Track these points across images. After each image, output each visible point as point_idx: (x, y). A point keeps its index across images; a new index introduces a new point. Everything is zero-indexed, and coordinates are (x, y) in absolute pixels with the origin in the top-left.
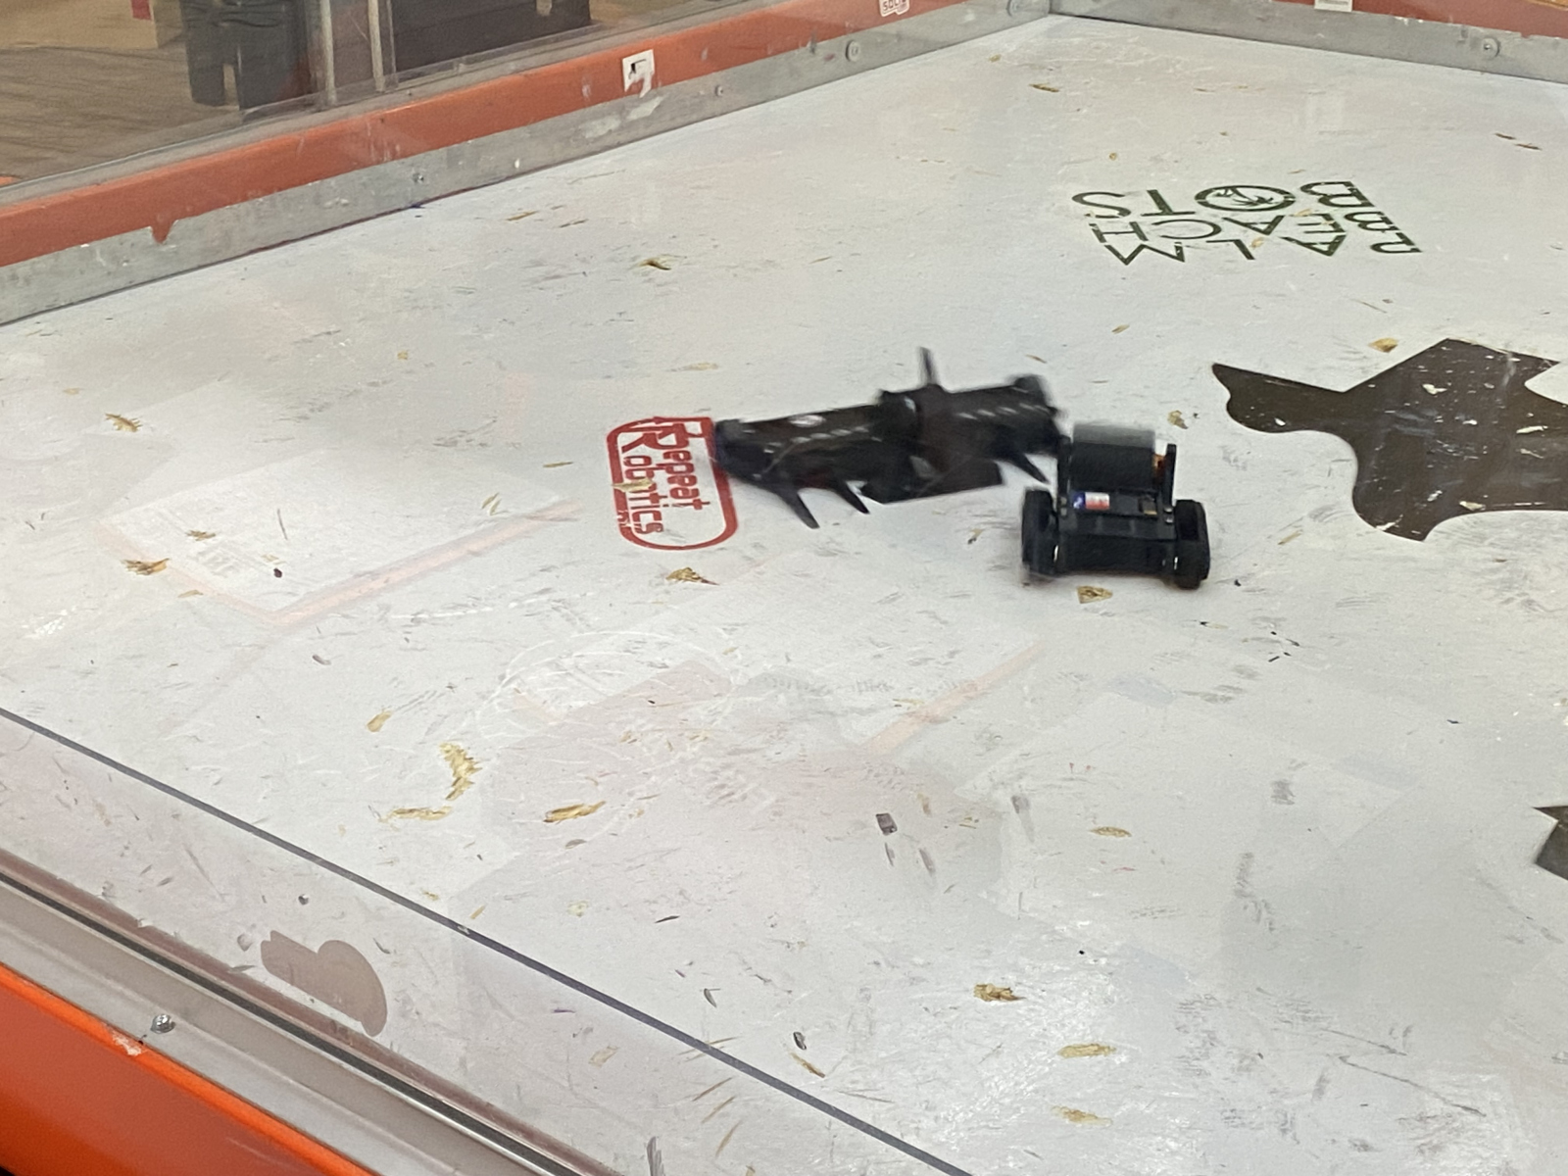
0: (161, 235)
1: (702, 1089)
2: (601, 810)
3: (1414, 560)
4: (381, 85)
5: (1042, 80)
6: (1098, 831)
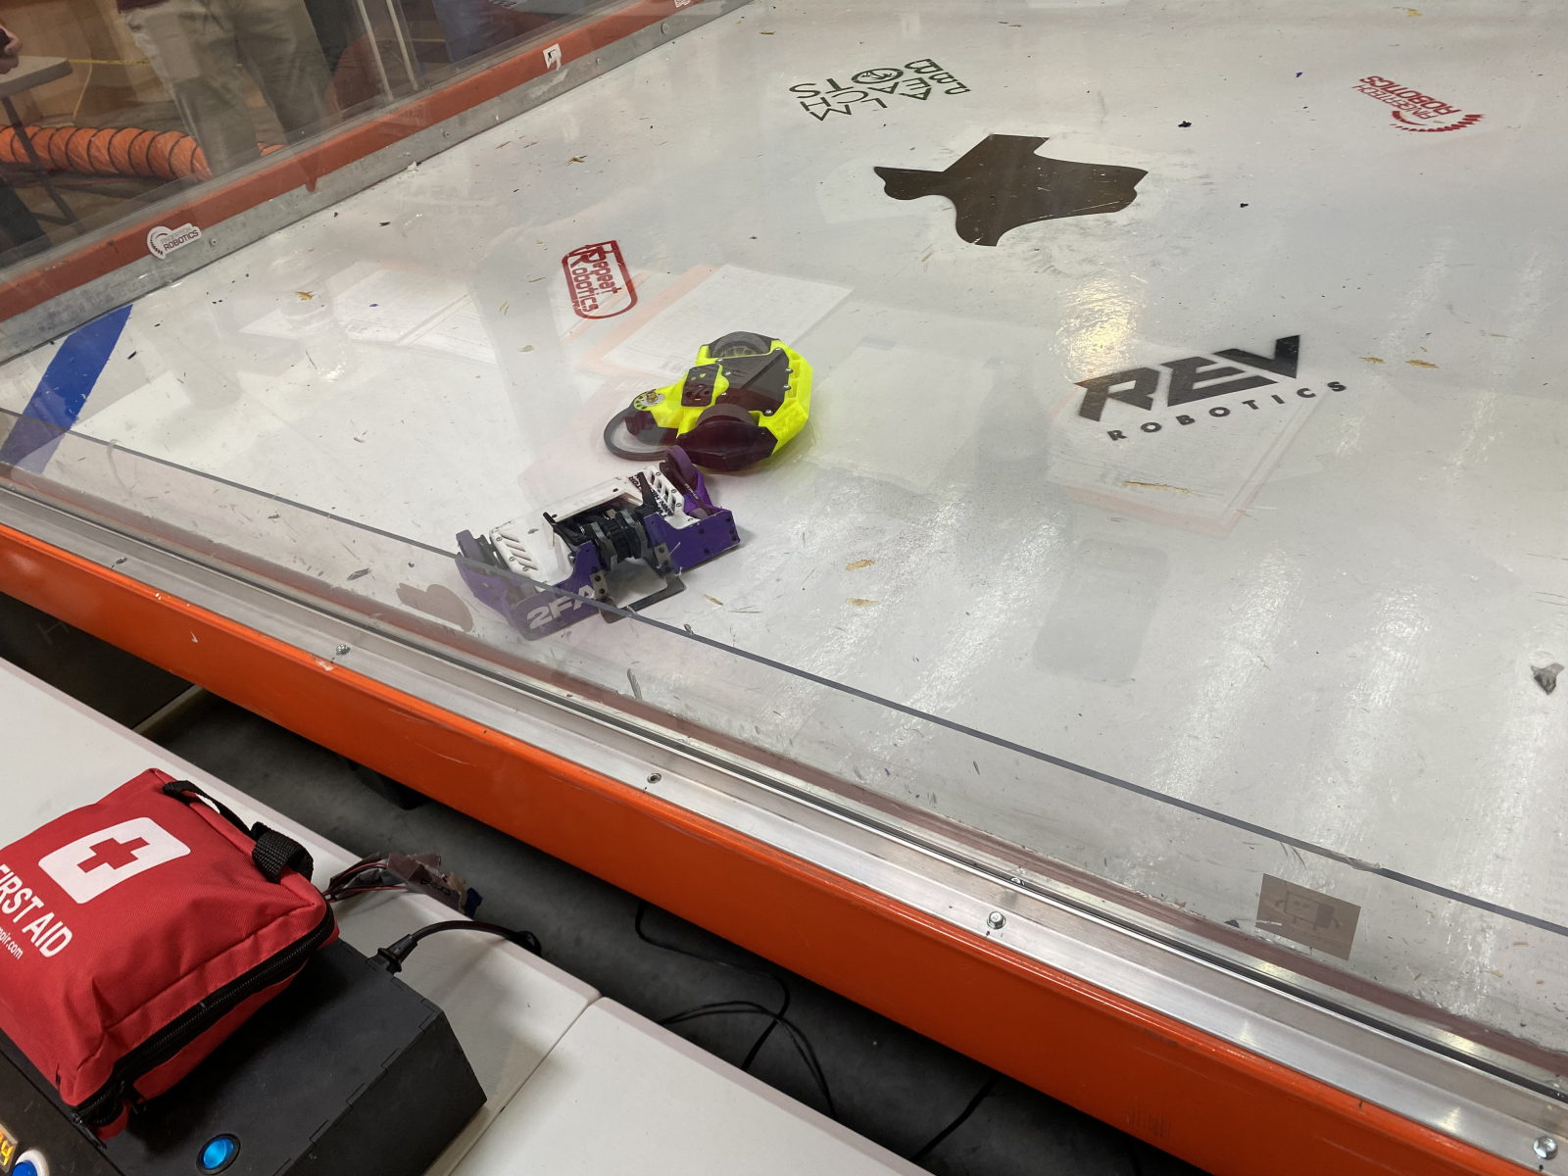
0: (312, 188)
3: (992, 257)
4: (416, 86)
5: (766, 30)
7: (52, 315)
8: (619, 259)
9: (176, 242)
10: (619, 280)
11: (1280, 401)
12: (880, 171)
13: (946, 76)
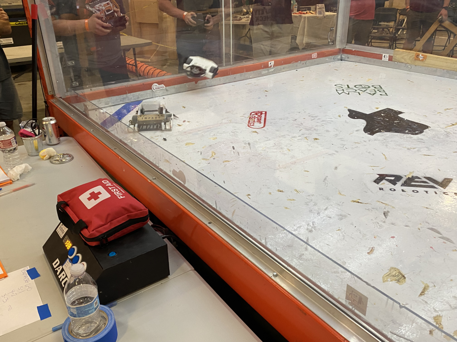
0: (196, 83)
1: (232, 198)
2: (231, 162)
3: (370, 138)
5: (336, 69)
6: (305, 171)
7: (123, 98)
8: (266, 116)
9: (158, 88)
10: (262, 121)
11: (436, 193)
12: (349, 110)
13: (383, 90)
